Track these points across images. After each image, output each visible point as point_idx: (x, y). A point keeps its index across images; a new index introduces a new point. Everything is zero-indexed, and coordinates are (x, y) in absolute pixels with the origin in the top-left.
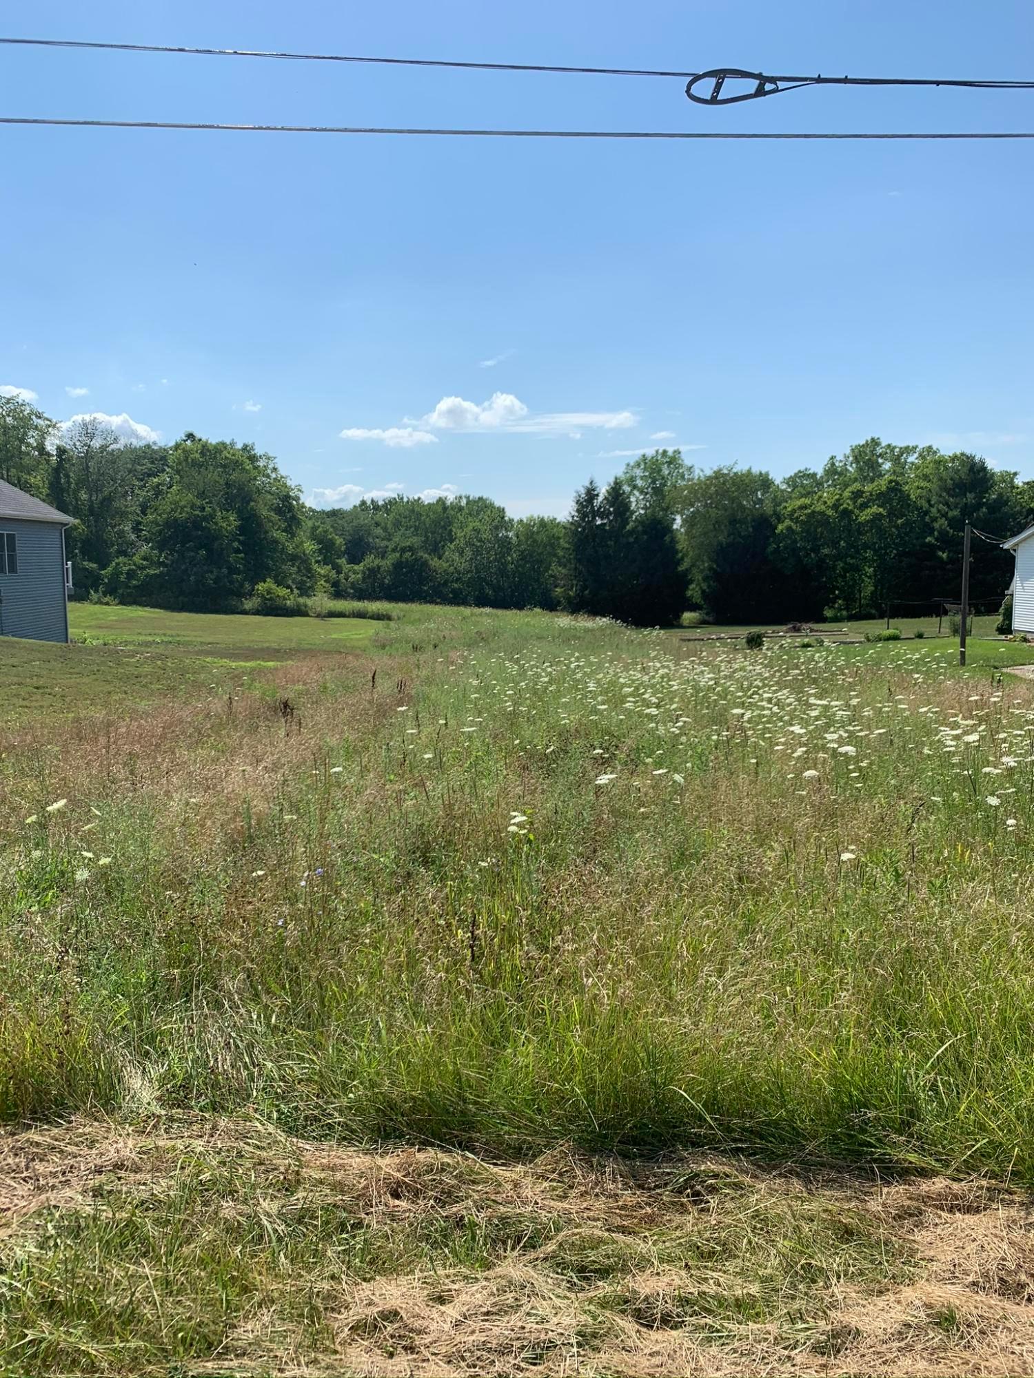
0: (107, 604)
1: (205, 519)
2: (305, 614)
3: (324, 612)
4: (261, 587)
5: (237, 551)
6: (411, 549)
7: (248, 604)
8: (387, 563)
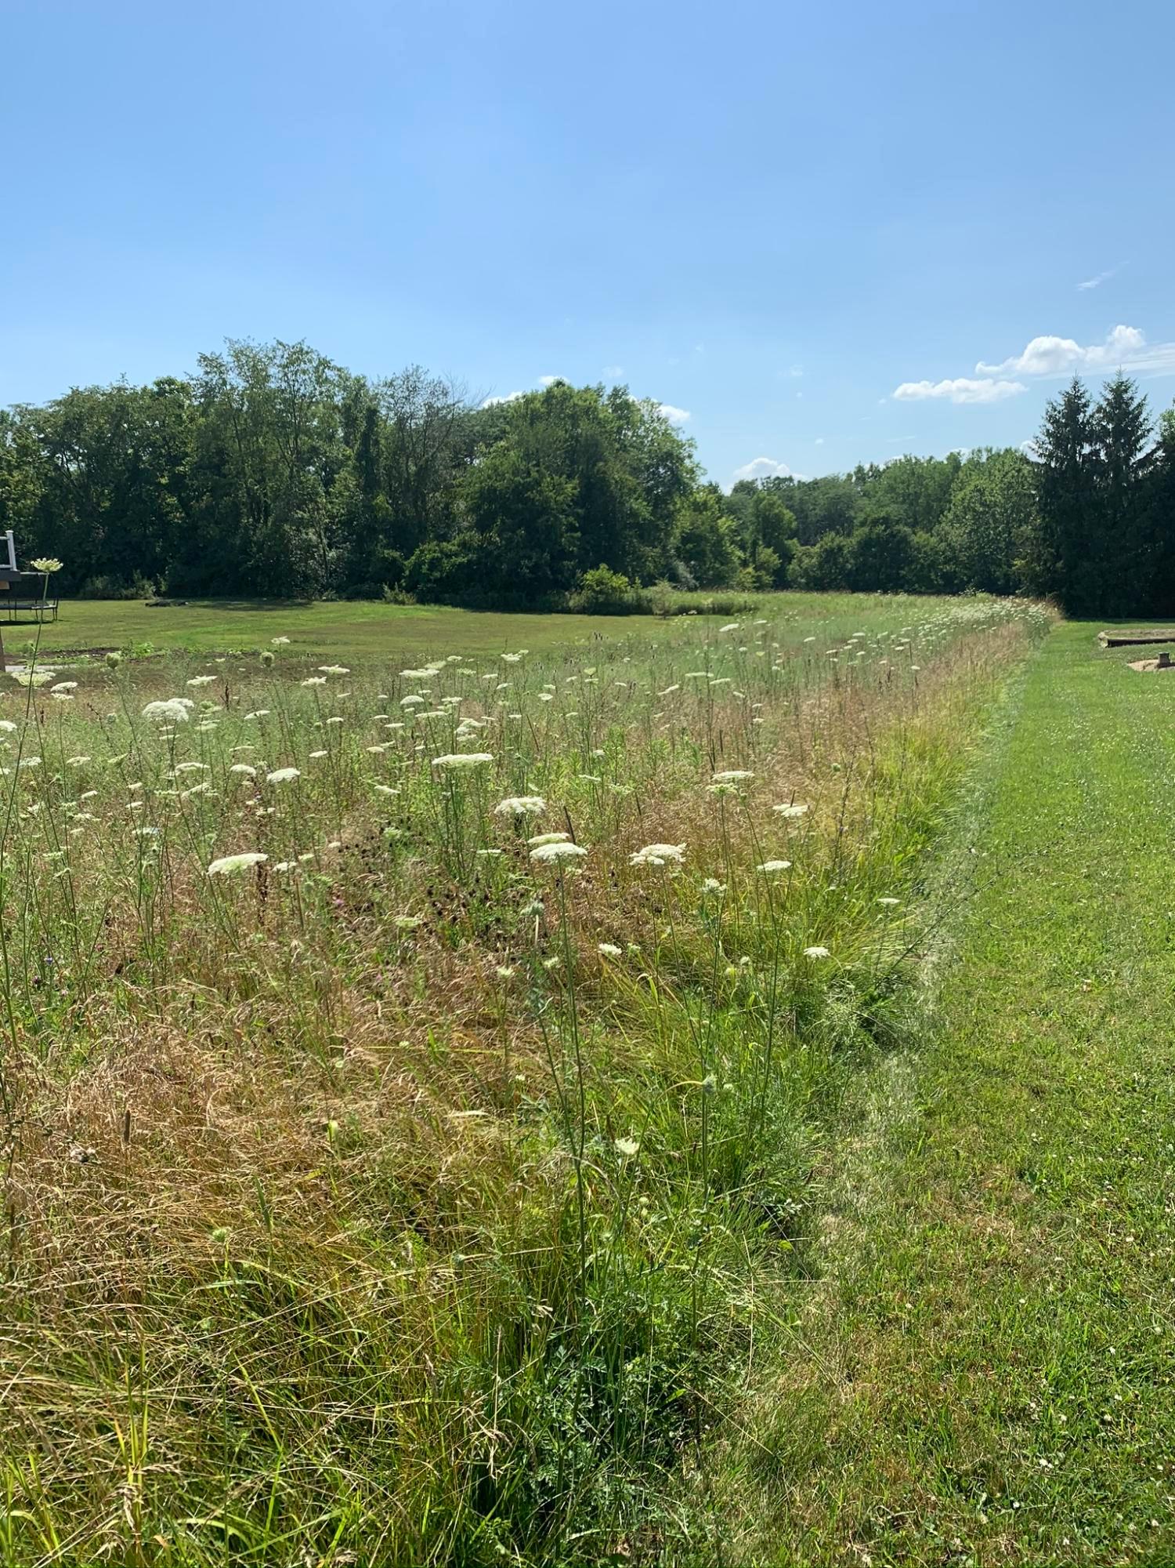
0: (403, 603)
1: (528, 487)
2: (648, 611)
3: (674, 607)
4: (590, 576)
5: (572, 528)
6: (886, 521)
7: (574, 600)
8: (851, 543)
